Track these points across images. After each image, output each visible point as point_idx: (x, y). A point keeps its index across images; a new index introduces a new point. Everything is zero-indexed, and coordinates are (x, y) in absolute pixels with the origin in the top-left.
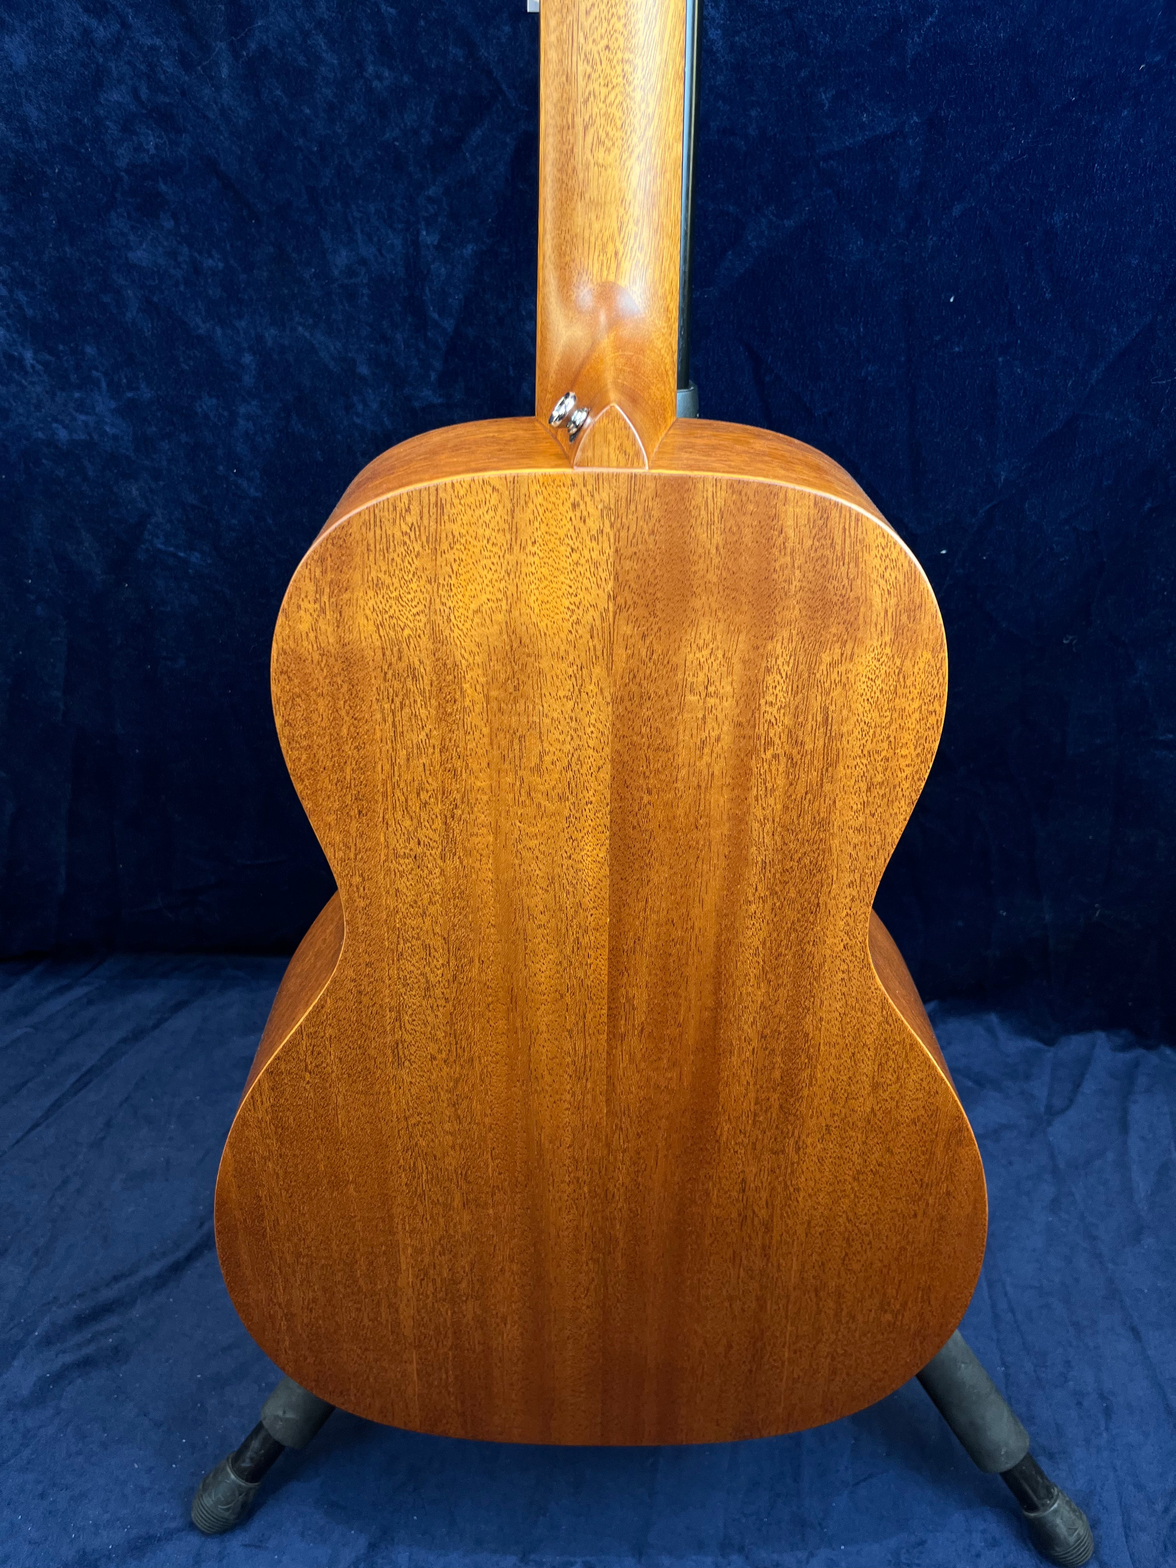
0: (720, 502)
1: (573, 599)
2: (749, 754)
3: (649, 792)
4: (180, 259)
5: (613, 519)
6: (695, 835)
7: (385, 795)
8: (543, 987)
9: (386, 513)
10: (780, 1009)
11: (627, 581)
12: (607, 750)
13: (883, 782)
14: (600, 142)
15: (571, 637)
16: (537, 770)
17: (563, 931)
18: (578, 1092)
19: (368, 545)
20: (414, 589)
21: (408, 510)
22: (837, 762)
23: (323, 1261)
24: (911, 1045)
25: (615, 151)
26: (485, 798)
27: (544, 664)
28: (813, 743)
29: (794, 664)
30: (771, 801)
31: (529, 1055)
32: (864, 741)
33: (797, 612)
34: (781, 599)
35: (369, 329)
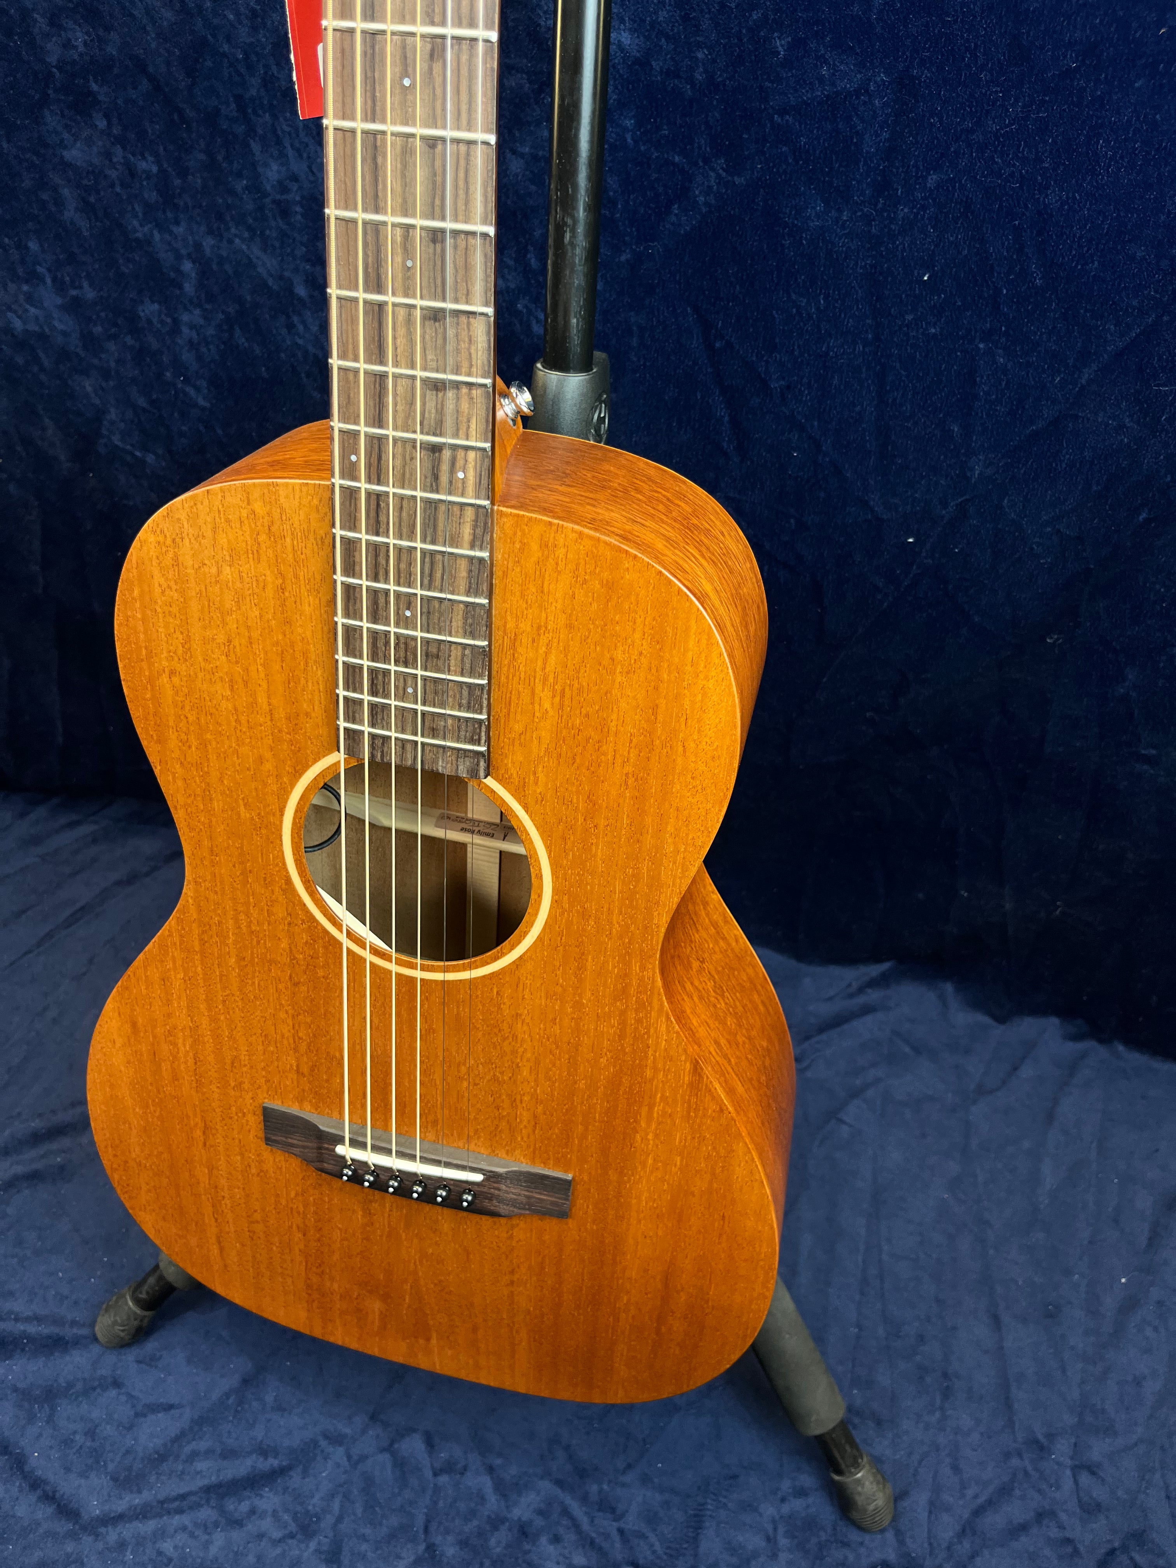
4: (115, 160)
35: (304, 249)
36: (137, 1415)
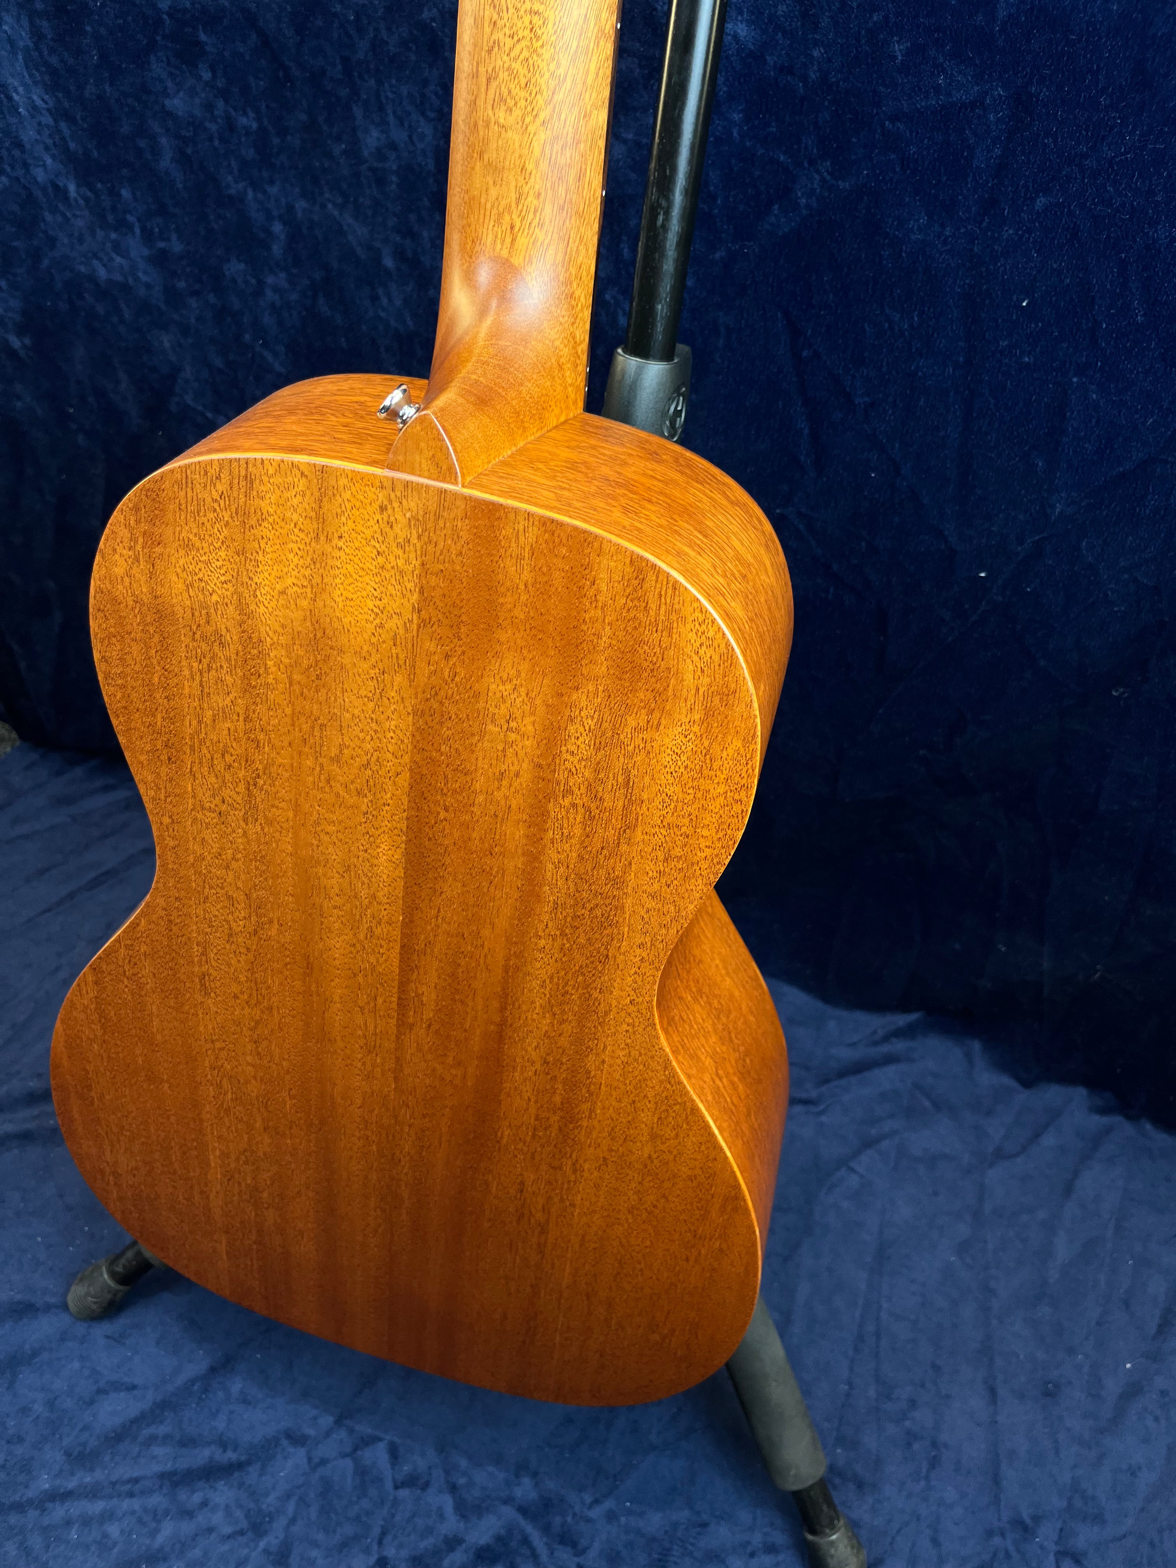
0: (532, 538)
1: (378, 603)
2: (548, 798)
3: (446, 809)
4: (216, 113)
5: (420, 530)
6: (489, 860)
7: (192, 748)
8: (337, 962)
9: (198, 476)
10: (563, 1042)
11: (432, 597)
12: (407, 758)
13: (681, 857)
14: (503, 100)
15: (374, 640)
16: (336, 759)
17: (358, 917)
18: (369, 1064)
19: (180, 504)
20: (223, 557)
21: (218, 478)
22: (636, 826)
23: (143, 1140)
24: (692, 1109)
25: (517, 112)
26: (286, 775)
27: (347, 659)
28: (614, 801)
29: (598, 720)
30: (567, 847)
31: (323, 1019)
32: (664, 812)
33: (604, 669)
34: (589, 652)
35: (396, 220)
36: (99, 1391)
